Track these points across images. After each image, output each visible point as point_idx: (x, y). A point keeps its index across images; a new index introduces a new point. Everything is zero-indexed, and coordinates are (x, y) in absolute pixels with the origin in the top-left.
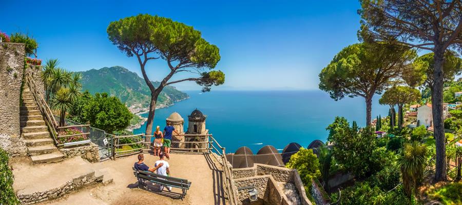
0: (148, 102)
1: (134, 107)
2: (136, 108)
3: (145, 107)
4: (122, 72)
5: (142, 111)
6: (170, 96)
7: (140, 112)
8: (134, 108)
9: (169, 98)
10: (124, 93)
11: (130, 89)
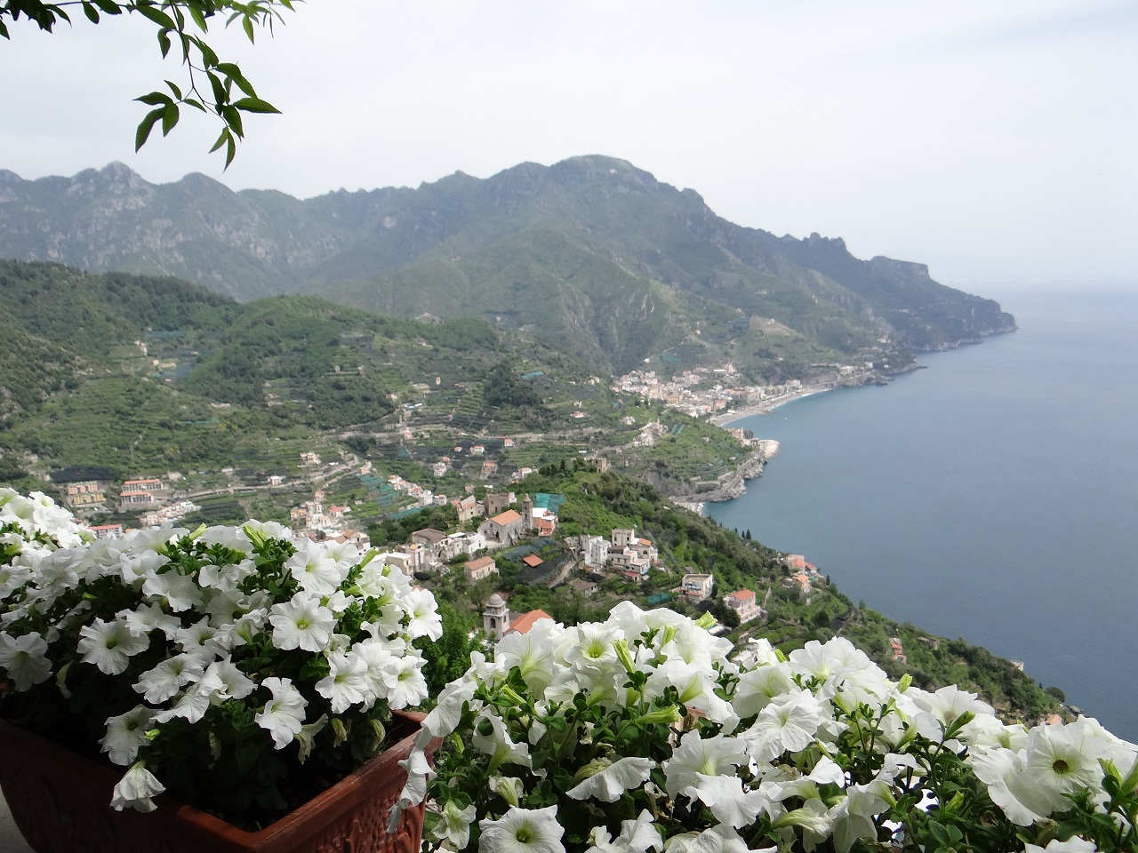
0: (769, 355)
1: (693, 379)
2: (704, 387)
3: (754, 383)
4: (623, 190)
5: (737, 403)
6: (898, 322)
7: (728, 407)
8: (694, 388)
9: (886, 328)
10: (637, 304)
11: (667, 281)
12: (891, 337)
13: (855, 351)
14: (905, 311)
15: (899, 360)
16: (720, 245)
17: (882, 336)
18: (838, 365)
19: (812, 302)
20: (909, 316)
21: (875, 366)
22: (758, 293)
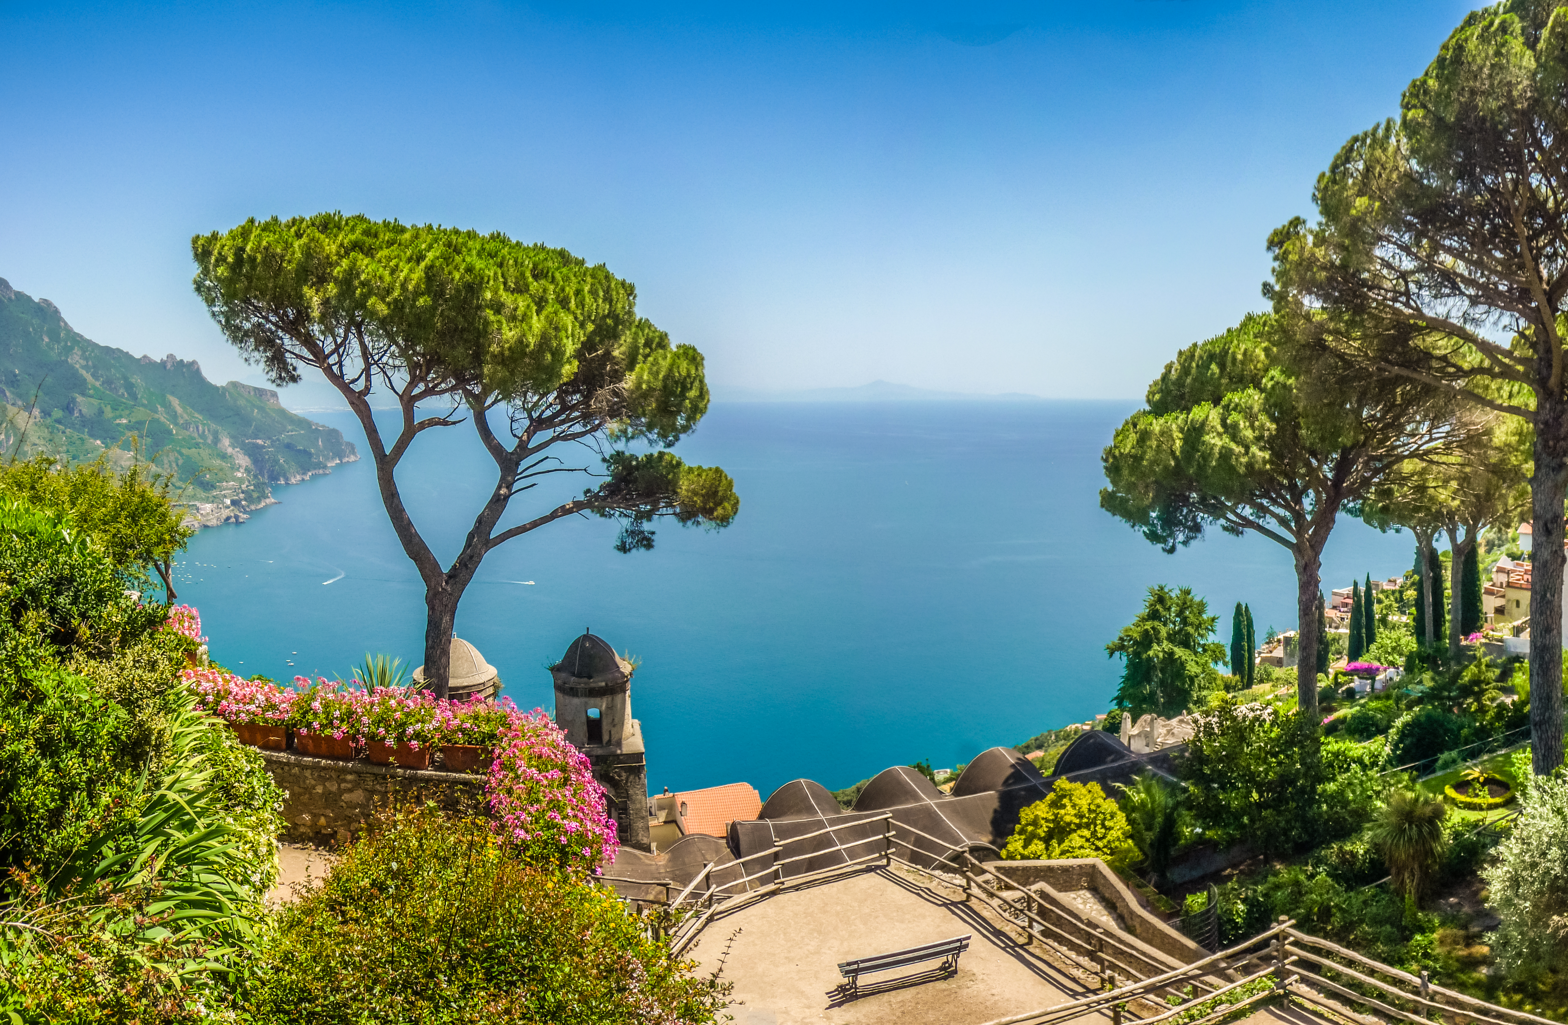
6: (253, 452)
9: (243, 461)
12: (247, 470)
13: (213, 487)
14: (260, 442)
15: (255, 495)
16: (77, 366)
17: (238, 470)
18: (196, 503)
19: (170, 432)
20: (263, 447)
21: (234, 503)
22: (118, 421)
